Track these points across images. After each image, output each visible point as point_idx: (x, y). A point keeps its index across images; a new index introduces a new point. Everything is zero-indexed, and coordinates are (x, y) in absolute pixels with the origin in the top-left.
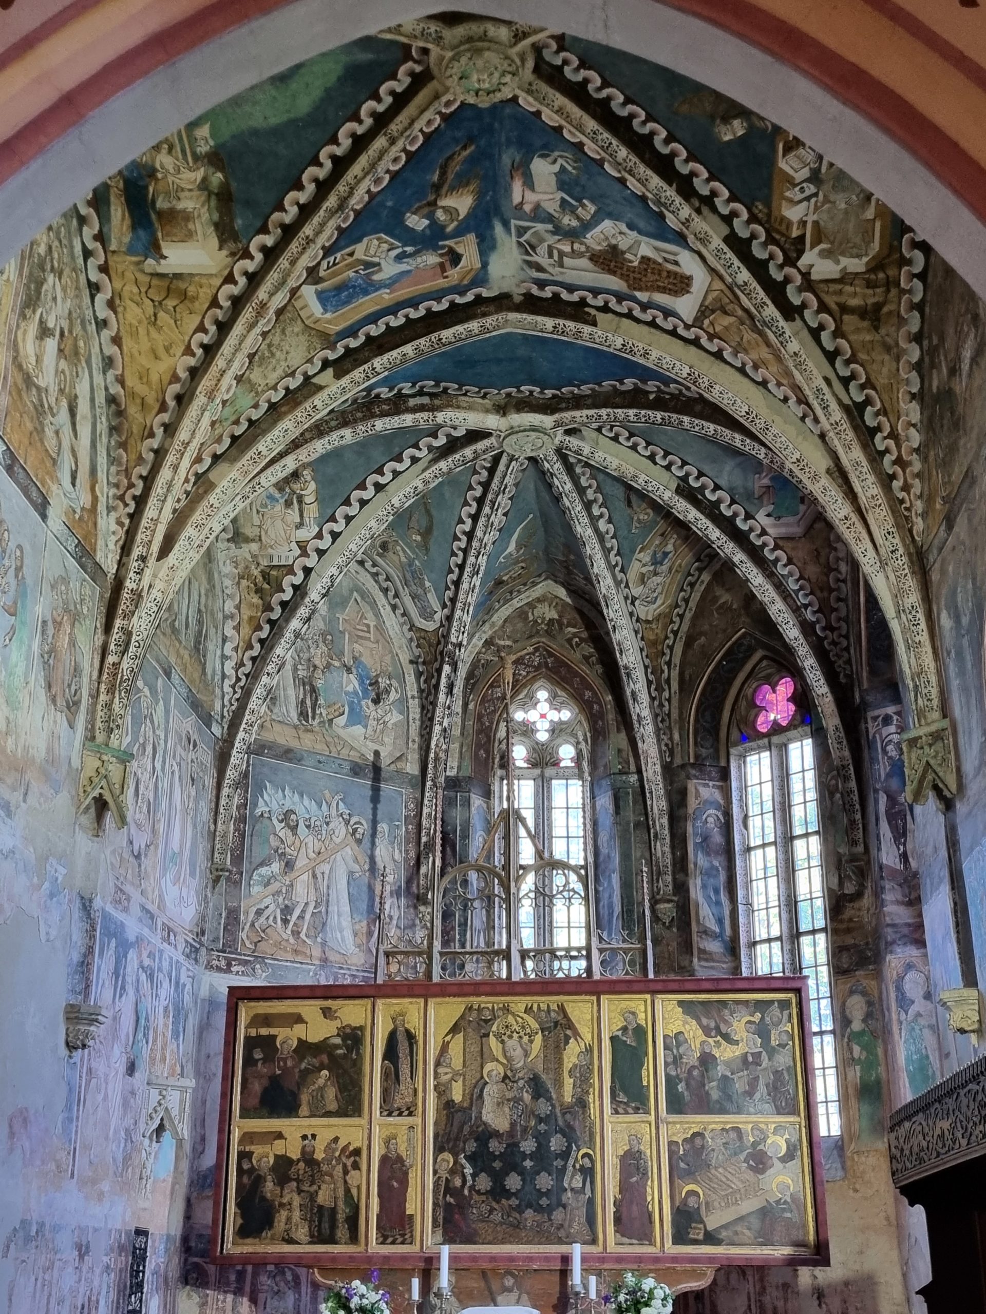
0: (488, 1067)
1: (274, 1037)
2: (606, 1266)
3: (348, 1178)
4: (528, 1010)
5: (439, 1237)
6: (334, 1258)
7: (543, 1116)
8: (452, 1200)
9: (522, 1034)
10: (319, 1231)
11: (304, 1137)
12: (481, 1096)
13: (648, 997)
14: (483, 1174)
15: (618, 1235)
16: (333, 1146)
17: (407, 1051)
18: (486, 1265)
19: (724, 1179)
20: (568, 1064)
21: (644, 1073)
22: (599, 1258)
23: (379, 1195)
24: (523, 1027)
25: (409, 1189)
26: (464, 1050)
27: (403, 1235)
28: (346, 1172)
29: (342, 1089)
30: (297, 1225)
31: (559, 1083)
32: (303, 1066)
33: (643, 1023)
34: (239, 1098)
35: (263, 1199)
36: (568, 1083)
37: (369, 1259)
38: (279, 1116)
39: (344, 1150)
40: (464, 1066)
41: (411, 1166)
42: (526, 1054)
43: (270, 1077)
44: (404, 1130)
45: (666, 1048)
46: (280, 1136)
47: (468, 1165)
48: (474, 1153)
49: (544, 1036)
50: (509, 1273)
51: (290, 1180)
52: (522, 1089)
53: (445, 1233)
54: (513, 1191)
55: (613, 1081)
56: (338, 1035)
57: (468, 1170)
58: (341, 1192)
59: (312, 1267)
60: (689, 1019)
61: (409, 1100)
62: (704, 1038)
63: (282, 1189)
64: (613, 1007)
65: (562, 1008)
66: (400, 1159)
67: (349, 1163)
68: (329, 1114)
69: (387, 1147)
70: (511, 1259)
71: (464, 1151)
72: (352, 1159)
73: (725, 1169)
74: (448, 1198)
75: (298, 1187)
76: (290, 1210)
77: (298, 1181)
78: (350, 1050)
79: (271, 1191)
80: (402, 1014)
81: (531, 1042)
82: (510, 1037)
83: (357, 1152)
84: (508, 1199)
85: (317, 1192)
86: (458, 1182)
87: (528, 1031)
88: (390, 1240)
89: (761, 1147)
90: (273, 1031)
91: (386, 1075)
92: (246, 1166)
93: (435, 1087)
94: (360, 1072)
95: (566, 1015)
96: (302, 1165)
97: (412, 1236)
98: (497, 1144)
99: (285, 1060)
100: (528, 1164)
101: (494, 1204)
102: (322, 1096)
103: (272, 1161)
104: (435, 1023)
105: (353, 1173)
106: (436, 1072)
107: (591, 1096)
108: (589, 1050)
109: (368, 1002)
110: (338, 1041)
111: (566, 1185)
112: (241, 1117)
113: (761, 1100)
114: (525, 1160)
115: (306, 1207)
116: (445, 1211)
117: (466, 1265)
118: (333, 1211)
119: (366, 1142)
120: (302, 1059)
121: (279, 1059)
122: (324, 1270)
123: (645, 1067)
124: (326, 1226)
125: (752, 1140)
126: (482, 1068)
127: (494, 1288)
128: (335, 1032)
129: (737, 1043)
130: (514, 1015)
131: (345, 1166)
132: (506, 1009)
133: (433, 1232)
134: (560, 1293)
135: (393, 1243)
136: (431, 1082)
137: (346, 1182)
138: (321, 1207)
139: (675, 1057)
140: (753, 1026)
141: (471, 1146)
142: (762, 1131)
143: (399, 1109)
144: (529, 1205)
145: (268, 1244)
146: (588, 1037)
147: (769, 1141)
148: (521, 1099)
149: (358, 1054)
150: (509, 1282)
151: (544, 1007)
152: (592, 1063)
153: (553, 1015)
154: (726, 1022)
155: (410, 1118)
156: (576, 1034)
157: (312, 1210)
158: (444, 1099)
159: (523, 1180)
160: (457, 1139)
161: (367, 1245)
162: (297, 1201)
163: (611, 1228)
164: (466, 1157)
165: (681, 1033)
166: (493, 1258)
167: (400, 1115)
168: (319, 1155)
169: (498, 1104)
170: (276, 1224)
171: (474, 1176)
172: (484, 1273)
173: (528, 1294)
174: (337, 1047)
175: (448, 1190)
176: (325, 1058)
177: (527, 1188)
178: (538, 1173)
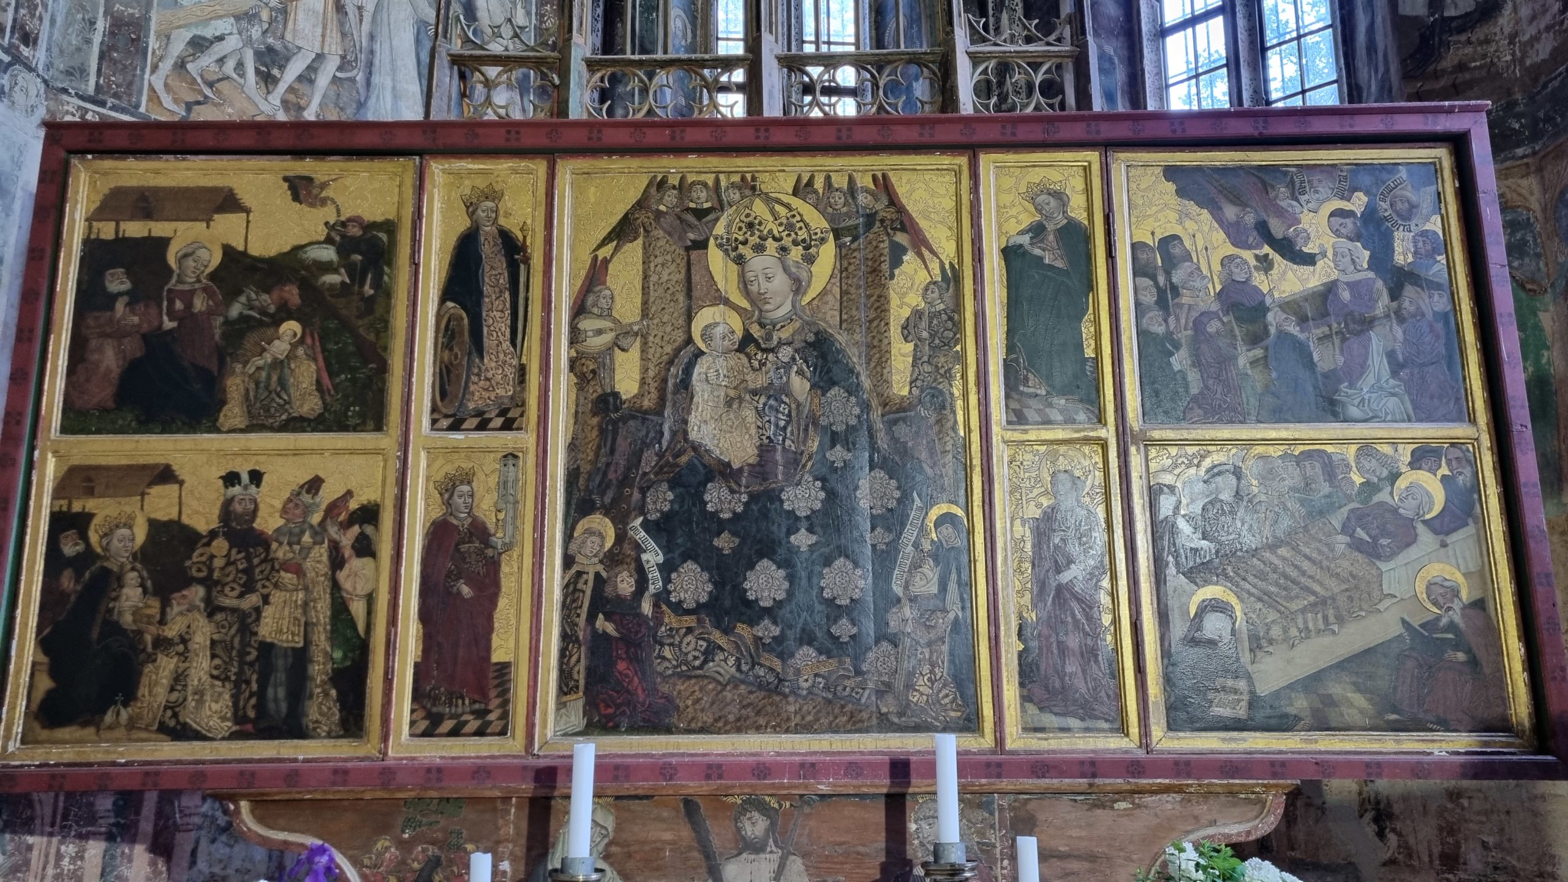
0: (705, 317)
1: (163, 243)
2: (1005, 784)
3: (341, 576)
4: (802, 189)
5: (576, 718)
6: (293, 775)
7: (839, 428)
8: (610, 628)
9: (787, 241)
10: (261, 707)
11: (231, 479)
12: (685, 384)
13: (1093, 157)
14: (690, 565)
15: (1032, 709)
16: (307, 498)
17: (504, 280)
18: (694, 786)
19: (1294, 574)
20: (899, 311)
21: (1087, 330)
22: (988, 765)
23: (425, 616)
24: (790, 227)
25: (502, 602)
26: (646, 277)
27: (481, 714)
28: (337, 562)
29: (333, 364)
30: (200, 693)
31: (878, 354)
32: (235, 311)
33: (1081, 216)
34: (60, 384)
35: (113, 628)
36: (901, 353)
37: (387, 775)
38: (166, 428)
39: (332, 509)
40: (645, 314)
41: (508, 547)
42: (798, 287)
43: (145, 337)
44: (491, 463)
45: (1139, 270)
46: (165, 475)
47: (651, 544)
48: (667, 517)
49: (839, 246)
50: (755, 804)
51: (188, 581)
52: (787, 367)
53: (591, 706)
54: (766, 603)
55: (1010, 348)
56: (329, 240)
57: (653, 557)
58: (322, 610)
59: (234, 798)
60: (1192, 207)
61: (505, 391)
62: (1231, 250)
63: (165, 604)
64: (1008, 182)
65: (884, 185)
66: (479, 532)
67: (347, 540)
68: (296, 424)
69: (448, 503)
70: (762, 770)
71: (642, 510)
72: (356, 529)
73: (1295, 549)
74: (601, 623)
75: (208, 600)
76: (184, 656)
77: (209, 583)
78: (357, 275)
79: (136, 612)
80: (493, 195)
81: (810, 260)
82: (759, 249)
83: (369, 514)
84: (752, 623)
85: (258, 611)
86: (625, 584)
87: (803, 234)
88: (448, 725)
89: (1383, 496)
90: (159, 229)
91: (447, 335)
92: (70, 548)
93: (573, 364)
94: (383, 326)
95: (893, 201)
96: (220, 546)
97: (504, 716)
98: (725, 493)
99: (188, 297)
100: (802, 539)
101: (717, 636)
102: (282, 383)
103: (140, 534)
104: (575, 216)
105: (356, 564)
106: (574, 330)
107: (957, 383)
108: (952, 278)
109: (406, 166)
110: (328, 254)
111: (897, 589)
112: (65, 429)
113: (1376, 388)
114: (792, 530)
115: (228, 648)
116: (592, 652)
117: (642, 786)
118: (301, 657)
119: (392, 491)
120: (233, 294)
121: (172, 295)
122: (264, 807)
123: (1089, 315)
124: (278, 692)
125: (1358, 479)
126: (689, 318)
127: (716, 842)
128: (321, 233)
129: (1309, 260)
130: (768, 199)
131: (335, 548)
132: (749, 187)
133: (561, 705)
134: (888, 852)
135: (455, 733)
136: (562, 352)
137: (336, 586)
138: (267, 649)
139: (1161, 292)
140: (1349, 222)
141: (662, 499)
142: (1383, 460)
143: (479, 413)
144: (807, 639)
145: (117, 741)
146: (947, 249)
147: (1402, 483)
148: (786, 390)
149: (377, 284)
150: (755, 826)
151: (840, 181)
152: (958, 306)
153: (863, 199)
154: (1281, 213)
155: (508, 436)
156: (920, 242)
157: (242, 654)
158: (594, 391)
159: (791, 578)
160: (625, 481)
161: (385, 738)
162: (203, 633)
163: (1011, 692)
164: (646, 526)
165: (1175, 237)
166: (713, 770)
167: (482, 426)
168: (269, 521)
169: (729, 403)
170: (143, 691)
171: (667, 569)
172: (690, 806)
173: (805, 856)
174: (327, 267)
175: (602, 602)
176: (292, 294)
177: (800, 597)
178: (828, 562)
